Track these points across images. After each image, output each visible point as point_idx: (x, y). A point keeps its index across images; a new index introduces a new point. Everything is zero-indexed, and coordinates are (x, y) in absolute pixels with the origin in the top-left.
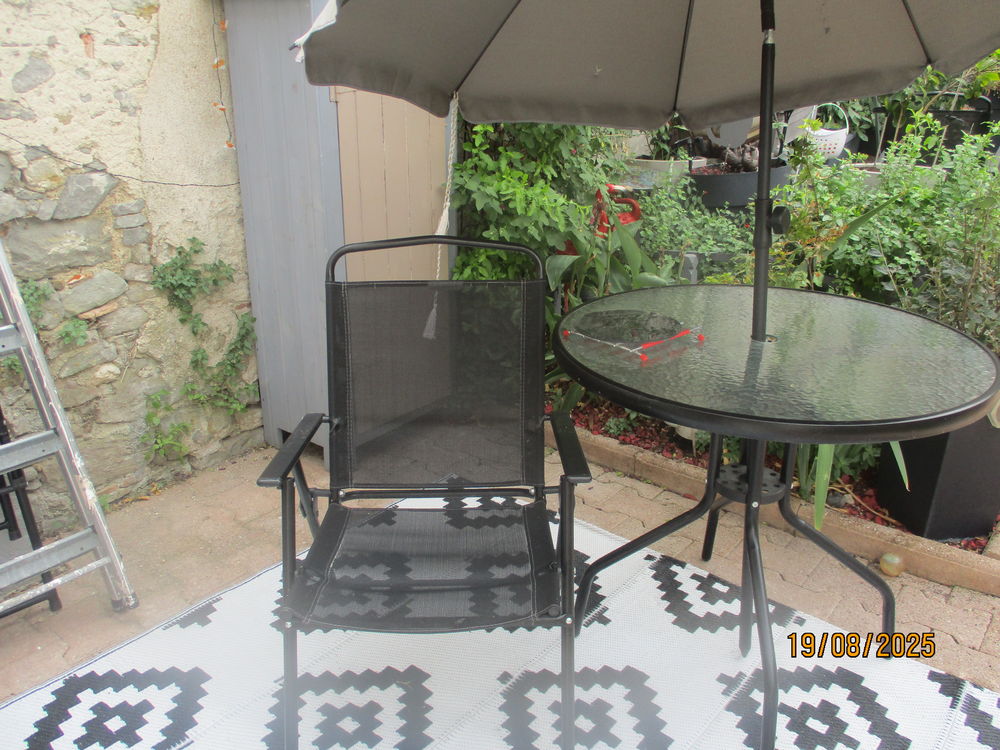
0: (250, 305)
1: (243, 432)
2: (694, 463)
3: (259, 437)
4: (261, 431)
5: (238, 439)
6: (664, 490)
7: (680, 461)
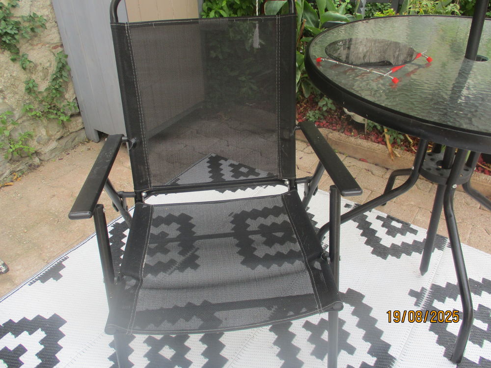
0: (62, 46)
1: (71, 133)
2: (365, 139)
3: (83, 135)
4: (83, 131)
5: (69, 138)
6: (347, 156)
7: (357, 138)
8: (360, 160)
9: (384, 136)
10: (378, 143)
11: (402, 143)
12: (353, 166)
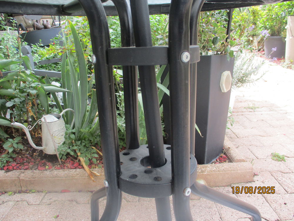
6: (46, 193)
7: (53, 170)
8: (61, 192)
9: (79, 160)
10: (76, 168)
11: (98, 162)
12: (55, 201)
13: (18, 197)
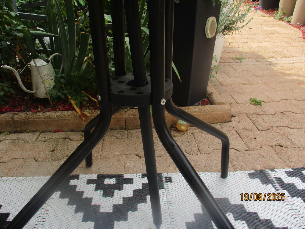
6: (41, 133)
7: (45, 112)
8: (55, 132)
9: (70, 103)
10: (67, 110)
11: (88, 104)
12: (49, 139)
13: (14, 136)
